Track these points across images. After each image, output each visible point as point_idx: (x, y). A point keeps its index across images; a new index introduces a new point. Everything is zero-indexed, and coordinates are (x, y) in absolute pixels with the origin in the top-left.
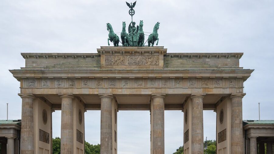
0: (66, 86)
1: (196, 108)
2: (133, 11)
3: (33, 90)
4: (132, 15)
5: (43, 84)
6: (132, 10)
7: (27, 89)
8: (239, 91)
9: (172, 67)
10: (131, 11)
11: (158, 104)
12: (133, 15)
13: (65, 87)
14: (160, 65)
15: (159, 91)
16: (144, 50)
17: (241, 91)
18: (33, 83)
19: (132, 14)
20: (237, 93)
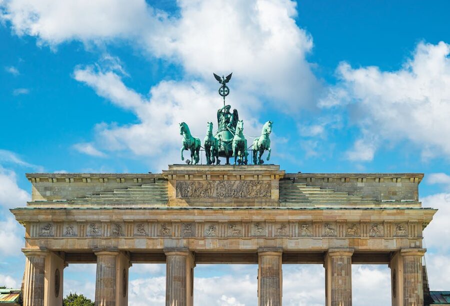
0: (106, 235)
1: (338, 275)
2: (226, 89)
3: (47, 241)
4: (224, 96)
5: (65, 230)
6: (224, 87)
7: (36, 240)
8: (415, 245)
9: (294, 200)
10: (222, 89)
11: (269, 268)
12: (226, 95)
13: (105, 237)
14: (272, 198)
15: (271, 243)
16: (245, 172)
17: (418, 244)
18: (49, 229)
19: (224, 93)
20: (410, 248)
